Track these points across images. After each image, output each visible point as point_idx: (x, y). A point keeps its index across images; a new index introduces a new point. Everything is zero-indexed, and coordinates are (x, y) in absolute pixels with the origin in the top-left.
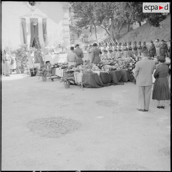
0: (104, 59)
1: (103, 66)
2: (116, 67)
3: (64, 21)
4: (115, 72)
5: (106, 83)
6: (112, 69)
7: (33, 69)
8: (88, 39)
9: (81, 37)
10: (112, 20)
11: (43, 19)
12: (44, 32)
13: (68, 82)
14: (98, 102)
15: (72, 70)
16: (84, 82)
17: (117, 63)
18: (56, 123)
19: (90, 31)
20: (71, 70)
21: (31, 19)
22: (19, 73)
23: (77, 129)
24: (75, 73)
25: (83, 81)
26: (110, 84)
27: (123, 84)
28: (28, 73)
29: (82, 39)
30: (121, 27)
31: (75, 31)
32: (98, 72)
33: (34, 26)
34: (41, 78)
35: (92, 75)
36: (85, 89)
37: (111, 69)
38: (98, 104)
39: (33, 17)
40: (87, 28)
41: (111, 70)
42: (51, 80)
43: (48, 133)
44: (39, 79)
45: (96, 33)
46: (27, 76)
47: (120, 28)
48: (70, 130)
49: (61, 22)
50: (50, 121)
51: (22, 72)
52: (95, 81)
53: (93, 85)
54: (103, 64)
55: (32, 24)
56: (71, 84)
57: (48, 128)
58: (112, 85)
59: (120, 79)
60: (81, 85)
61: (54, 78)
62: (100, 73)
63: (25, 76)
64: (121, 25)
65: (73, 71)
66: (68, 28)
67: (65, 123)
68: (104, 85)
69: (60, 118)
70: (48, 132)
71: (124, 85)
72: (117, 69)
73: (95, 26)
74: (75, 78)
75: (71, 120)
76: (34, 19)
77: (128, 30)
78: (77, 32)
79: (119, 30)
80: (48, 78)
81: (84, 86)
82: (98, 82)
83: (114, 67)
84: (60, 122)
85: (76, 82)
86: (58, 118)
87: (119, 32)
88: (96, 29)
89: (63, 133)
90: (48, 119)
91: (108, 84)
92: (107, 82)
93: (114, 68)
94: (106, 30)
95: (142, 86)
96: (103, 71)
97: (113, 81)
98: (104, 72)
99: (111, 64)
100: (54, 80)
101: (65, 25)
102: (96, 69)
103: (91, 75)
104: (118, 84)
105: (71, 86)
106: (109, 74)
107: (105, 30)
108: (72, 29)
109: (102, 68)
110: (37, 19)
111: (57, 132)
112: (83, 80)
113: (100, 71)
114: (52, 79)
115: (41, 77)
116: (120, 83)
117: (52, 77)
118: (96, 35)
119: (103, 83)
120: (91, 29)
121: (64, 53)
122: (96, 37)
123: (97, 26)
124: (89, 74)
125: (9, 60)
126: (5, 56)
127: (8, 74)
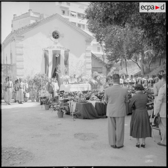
3: (86, 53)
7: (43, 98)
8: (119, 72)
9: (112, 70)
11: (65, 51)
12: (66, 63)
13: (60, 111)
18: (10, 154)
20: (66, 98)
21: (53, 51)
22: (34, 102)
29: (113, 72)
30: (151, 61)
31: (104, 64)
33: (56, 57)
39: (56, 49)
40: (117, 62)
45: (126, 67)
47: (150, 62)
48: (16, 164)
49: (83, 54)
50: (6, 152)
52: (88, 112)
55: (54, 55)
62: (96, 103)
63: (37, 104)
64: (151, 59)
65: (68, 100)
66: (90, 60)
68: (100, 117)
74: (70, 108)
75: (27, 152)
76: (56, 51)
86: (16, 149)
87: (149, 66)
94: (137, 63)
95: (111, 117)
98: (100, 102)
101: (87, 57)
103: (83, 104)
106: (104, 104)
108: (100, 62)
110: (59, 51)
112: (76, 110)
113: (97, 101)
118: (126, 68)
119: (99, 115)
120: (121, 63)
121: (79, 83)
122: (127, 70)
123: (127, 60)
124: (82, 103)
125: (23, 88)
126: (20, 84)
127: (22, 101)
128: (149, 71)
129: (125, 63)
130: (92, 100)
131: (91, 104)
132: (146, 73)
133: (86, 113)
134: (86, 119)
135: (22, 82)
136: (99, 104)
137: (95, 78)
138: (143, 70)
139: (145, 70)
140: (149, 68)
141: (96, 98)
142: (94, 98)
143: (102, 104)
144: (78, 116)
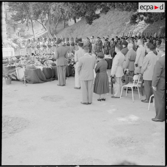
0: (45, 54)
1: (45, 61)
8: (25, 33)
9: (17, 31)
13: (9, 78)
15: (14, 65)
16: (27, 78)
19: (27, 25)
23: (25, 127)
24: (16, 69)
25: (25, 77)
29: (18, 33)
30: (57, 22)
31: (11, 25)
32: (41, 67)
36: (27, 84)
40: (23, 22)
45: (32, 28)
47: (56, 24)
48: (18, 129)
52: (38, 76)
53: (37, 80)
54: (45, 59)
56: (13, 80)
58: (54, 80)
60: (23, 80)
62: (43, 68)
65: (15, 67)
67: (11, 122)
68: (48, 80)
74: (17, 74)
75: (17, 118)
77: (65, 26)
78: (13, 26)
81: (27, 82)
82: (41, 78)
85: (18, 78)
87: (56, 28)
89: (11, 133)
91: (51, 79)
94: (43, 25)
95: (85, 81)
98: (47, 67)
103: (34, 70)
105: (12, 82)
106: (52, 69)
107: (41, 25)
108: (7, 22)
109: (45, 63)
112: (26, 75)
119: (47, 79)
120: (27, 23)
122: (33, 32)
123: (33, 21)
124: (32, 70)
128: (56, 33)
129: (31, 24)
130: (37, 66)
133: (37, 78)
138: (49, 32)
139: (52, 31)
140: (56, 29)
141: (39, 63)
142: (38, 64)
143: (49, 69)
144: (28, 81)
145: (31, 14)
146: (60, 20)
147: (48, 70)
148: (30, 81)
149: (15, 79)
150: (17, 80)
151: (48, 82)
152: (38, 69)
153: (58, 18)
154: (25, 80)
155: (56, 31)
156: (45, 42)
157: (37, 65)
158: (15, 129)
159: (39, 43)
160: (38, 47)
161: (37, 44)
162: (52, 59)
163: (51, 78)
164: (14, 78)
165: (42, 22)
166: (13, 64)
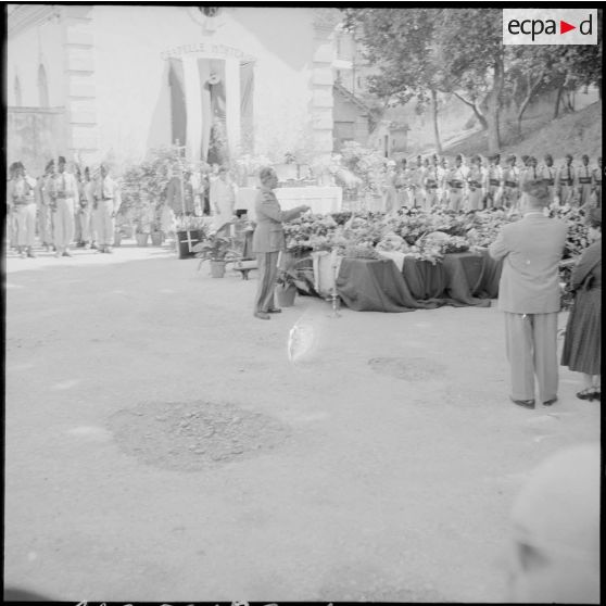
0: (438, 211)
1: (421, 234)
2: (467, 243)
3: (316, 72)
4: (463, 260)
5: (423, 295)
6: (452, 249)
7: (189, 234)
8: (409, 137)
9: (382, 131)
10: (497, 73)
11: (242, 64)
13: (287, 285)
14: (376, 363)
15: (307, 244)
16: (343, 289)
17: (476, 228)
18: (207, 422)
19: (418, 110)
20: (303, 243)
23: (272, 447)
24: (314, 256)
25: (338, 285)
26: (438, 300)
27: (489, 305)
28: (173, 246)
29: (387, 137)
30: (527, 99)
31: (361, 108)
32: (398, 257)
33: (211, 85)
34: (207, 264)
35: (372, 264)
36: (345, 312)
37: (445, 248)
38: (373, 368)
39: (207, 55)
40: (403, 101)
41: (448, 252)
42: (240, 273)
43: (171, 453)
44: (199, 268)
45: (436, 120)
46: (167, 256)
47: (523, 104)
48: (249, 450)
50: (189, 415)
51: (157, 243)
52: (382, 288)
53: (375, 300)
54: (423, 228)
56: (302, 293)
57: (177, 437)
58: (445, 304)
59: (478, 284)
60: (330, 297)
61: (249, 270)
62: (407, 260)
64: (529, 91)
65: (310, 249)
66: (327, 98)
67: (235, 426)
68: (419, 305)
69: (228, 405)
70: (170, 449)
71: (490, 309)
72: (471, 249)
73: (434, 93)
74: (316, 273)
75: (259, 415)
76: (210, 61)
77: (557, 113)
78: (365, 114)
79: (521, 109)
80: (229, 267)
81: (343, 304)
82: (393, 292)
83: (459, 241)
84: (222, 420)
85: (316, 288)
86: (217, 405)
87: (520, 118)
88: (436, 104)
89: (219, 460)
90: (185, 405)
91: (431, 300)
92: (428, 291)
93: (458, 246)
94: (474, 107)
96: (414, 253)
97: (450, 289)
98: (418, 256)
99: (452, 231)
100: (250, 274)
102: (392, 247)
103: (368, 264)
104: (469, 302)
105: (298, 299)
106: (434, 264)
107: (471, 108)
108: (348, 100)
109: (418, 242)
110: (222, 62)
111: (203, 453)
112: (342, 281)
113: (405, 252)
114: (244, 271)
115: (208, 261)
116: (476, 300)
117: (246, 265)
118: (436, 124)
119: (415, 297)
120: (419, 103)
121: (302, 183)
123: (441, 95)
124: (365, 261)
125: (114, 199)
126: (103, 186)
127: (106, 245)
128: (519, 136)
129: (432, 107)
130: (387, 250)
131: (390, 262)
132: (507, 145)
134: (373, 310)
135: (108, 178)
136: (418, 262)
137: (353, 163)
138: (495, 133)
139: (503, 132)
140: (520, 125)
141: (398, 241)
142: (393, 243)
143: (427, 262)
144: (347, 301)
145: (434, 70)
146: (541, 89)
147: (423, 267)
148: (353, 300)
149: (307, 289)
150: (313, 294)
151: (419, 310)
152: (382, 262)
153: (532, 80)
154: (334, 294)
155: (520, 128)
156: (458, 167)
157: (389, 248)
158: (235, 450)
159: (433, 173)
160: (432, 185)
161: (426, 175)
162: (448, 227)
163: (432, 297)
164: (302, 285)
165: (474, 99)
166: (307, 239)
